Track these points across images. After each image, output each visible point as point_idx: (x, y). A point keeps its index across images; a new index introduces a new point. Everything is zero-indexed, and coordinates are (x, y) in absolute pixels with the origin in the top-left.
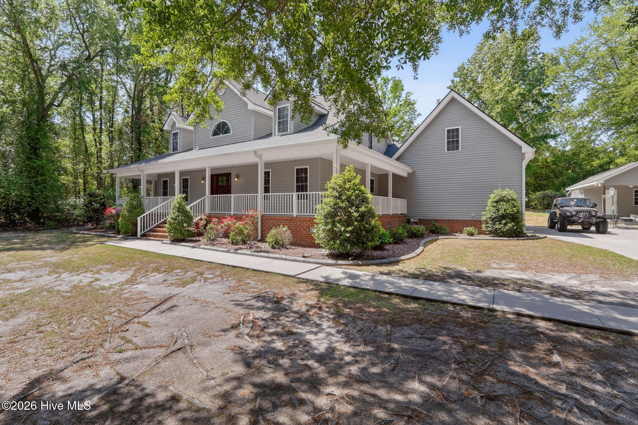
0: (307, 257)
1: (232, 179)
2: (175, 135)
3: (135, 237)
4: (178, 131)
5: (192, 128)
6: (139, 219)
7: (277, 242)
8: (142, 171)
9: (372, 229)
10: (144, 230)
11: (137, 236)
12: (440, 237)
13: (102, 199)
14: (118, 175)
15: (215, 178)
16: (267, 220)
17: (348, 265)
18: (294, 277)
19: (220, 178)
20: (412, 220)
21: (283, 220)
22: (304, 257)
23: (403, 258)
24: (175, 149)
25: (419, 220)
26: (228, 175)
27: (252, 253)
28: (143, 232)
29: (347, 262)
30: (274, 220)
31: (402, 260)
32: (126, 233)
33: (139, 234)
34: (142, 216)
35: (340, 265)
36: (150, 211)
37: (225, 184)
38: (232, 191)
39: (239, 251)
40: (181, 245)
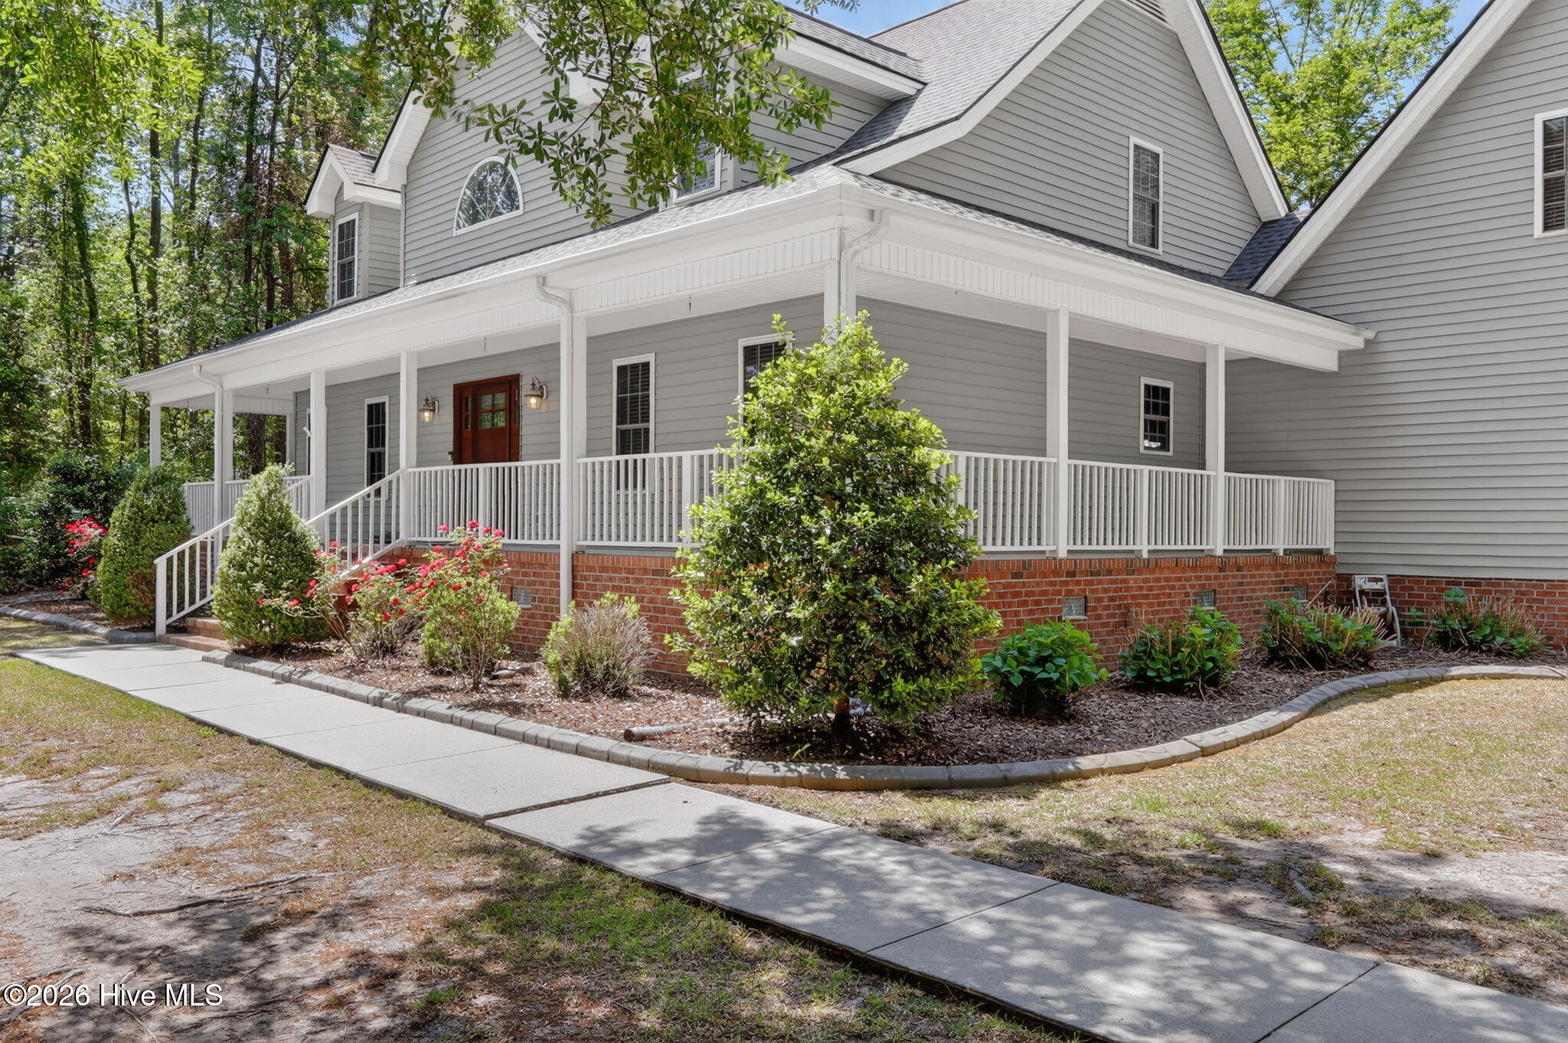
0: (642, 738)
1: (523, 401)
2: (347, 232)
3: (148, 635)
4: (355, 216)
5: (395, 200)
6: (161, 563)
7: (584, 671)
8: (219, 378)
9: (923, 614)
10: (181, 608)
11: (152, 628)
12: (1455, 671)
13: (100, 489)
14: (156, 401)
15: (468, 397)
16: (590, 569)
17: (783, 782)
18: (479, 822)
19: (487, 401)
20: (1361, 582)
21: (645, 571)
22: (629, 736)
23: (1086, 762)
24: (346, 290)
25: (1394, 580)
26: (510, 384)
27: (459, 713)
28: (176, 616)
29: (782, 769)
30: (616, 570)
31: (1081, 775)
32: (116, 616)
33: (161, 622)
34: (174, 552)
35: (747, 780)
36: (208, 534)
37: (501, 422)
38: (524, 451)
39: (414, 703)
40: (253, 671)
